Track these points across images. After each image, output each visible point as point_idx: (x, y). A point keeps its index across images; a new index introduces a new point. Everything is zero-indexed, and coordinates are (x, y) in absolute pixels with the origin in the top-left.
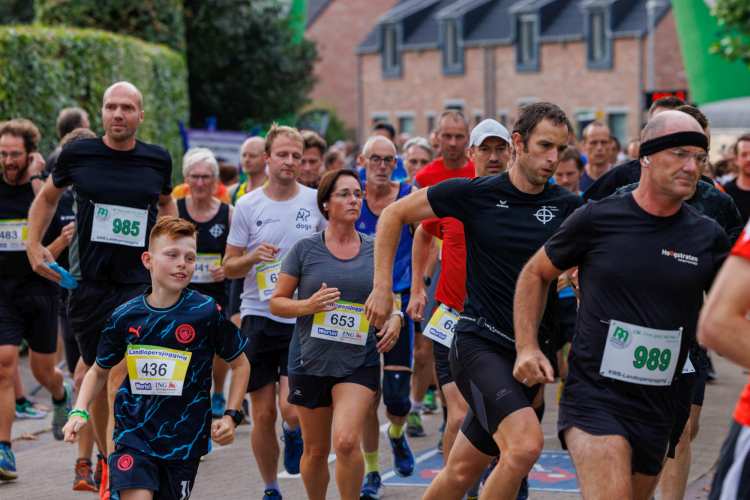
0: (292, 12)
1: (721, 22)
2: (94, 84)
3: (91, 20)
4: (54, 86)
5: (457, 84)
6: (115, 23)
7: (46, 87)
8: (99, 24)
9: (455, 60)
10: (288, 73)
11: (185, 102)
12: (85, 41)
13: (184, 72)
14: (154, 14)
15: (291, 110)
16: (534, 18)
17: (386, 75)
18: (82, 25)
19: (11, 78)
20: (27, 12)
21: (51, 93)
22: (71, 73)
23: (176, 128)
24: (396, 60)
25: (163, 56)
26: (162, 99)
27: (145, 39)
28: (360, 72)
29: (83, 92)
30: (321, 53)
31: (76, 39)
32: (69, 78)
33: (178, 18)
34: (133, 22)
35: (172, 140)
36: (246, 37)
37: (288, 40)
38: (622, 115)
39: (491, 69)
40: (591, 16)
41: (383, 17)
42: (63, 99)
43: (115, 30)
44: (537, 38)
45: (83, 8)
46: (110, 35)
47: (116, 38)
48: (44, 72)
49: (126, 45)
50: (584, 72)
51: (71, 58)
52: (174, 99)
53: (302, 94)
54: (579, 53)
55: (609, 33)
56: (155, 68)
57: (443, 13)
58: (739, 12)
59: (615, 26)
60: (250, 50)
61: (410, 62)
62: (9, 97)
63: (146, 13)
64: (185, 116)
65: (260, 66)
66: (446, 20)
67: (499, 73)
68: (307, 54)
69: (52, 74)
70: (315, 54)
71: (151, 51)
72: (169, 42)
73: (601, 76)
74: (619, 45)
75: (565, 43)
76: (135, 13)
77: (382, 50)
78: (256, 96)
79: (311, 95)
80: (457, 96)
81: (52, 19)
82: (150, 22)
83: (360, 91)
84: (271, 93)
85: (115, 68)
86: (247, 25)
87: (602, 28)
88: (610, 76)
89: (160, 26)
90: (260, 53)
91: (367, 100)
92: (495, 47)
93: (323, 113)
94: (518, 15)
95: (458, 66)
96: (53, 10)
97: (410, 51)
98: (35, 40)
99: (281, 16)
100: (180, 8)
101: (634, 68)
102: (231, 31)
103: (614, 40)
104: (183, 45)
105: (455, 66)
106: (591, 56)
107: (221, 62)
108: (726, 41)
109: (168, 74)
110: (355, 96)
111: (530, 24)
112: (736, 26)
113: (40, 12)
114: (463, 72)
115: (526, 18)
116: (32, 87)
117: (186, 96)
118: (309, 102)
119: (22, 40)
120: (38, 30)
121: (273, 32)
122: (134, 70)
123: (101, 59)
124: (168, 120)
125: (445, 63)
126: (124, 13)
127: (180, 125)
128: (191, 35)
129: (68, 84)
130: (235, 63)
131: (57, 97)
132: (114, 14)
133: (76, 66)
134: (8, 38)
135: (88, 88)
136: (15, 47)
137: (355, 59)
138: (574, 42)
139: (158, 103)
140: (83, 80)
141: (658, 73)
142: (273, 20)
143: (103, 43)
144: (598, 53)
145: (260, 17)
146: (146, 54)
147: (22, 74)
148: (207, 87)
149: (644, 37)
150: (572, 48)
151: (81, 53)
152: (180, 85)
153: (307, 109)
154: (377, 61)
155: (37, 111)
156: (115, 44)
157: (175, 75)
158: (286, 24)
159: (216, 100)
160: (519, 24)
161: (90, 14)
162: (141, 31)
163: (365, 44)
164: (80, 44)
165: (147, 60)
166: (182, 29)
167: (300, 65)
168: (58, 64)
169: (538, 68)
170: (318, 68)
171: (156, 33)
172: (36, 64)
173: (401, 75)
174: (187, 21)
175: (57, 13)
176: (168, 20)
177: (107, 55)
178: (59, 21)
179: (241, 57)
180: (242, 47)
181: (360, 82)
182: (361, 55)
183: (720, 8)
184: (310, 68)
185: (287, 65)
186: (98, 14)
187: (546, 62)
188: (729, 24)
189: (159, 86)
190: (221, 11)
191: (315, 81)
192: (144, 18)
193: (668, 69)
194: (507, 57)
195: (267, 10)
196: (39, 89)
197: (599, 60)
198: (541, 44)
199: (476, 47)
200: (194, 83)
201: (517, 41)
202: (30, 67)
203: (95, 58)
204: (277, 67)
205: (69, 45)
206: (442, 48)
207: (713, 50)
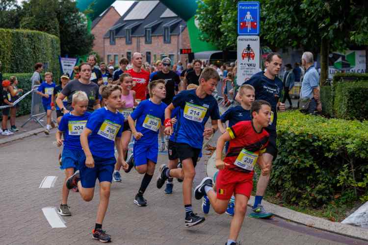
0: (88, 26)
1: (201, 31)
2: (36, 45)
3: (35, 28)
4: (26, 45)
5: (129, 46)
6: (41, 29)
7: (24, 46)
8: (37, 29)
9: (129, 40)
10: (87, 43)
11: (60, 50)
12: (34, 33)
13: (59, 42)
14: (51, 27)
15: (87, 53)
16: (150, 29)
17: (111, 44)
18: (32, 29)
19: (14, 43)
20: (18, 26)
21: (25, 47)
22: (30, 42)
23: (57, 57)
24: (114, 40)
25: (54, 38)
26: (54, 49)
27: (49, 33)
28: (104, 43)
29: (33, 47)
30: (96, 38)
31: (31, 33)
32: (29, 43)
33: (58, 28)
34: (46, 28)
35: (56, 60)
36: (76, 33)
37: (87, 34)
38: (173, 55)
39: (138, 42)
40: (165, 29)
41: (110, 29)
42: (28, 49)
43: (41, 31)
44: (151, 35)
45: (33, 25)
46: (40, 32)
47: (42, 33)
48: (23, 41)
49: (44, 35)
50: (163, 44)
51: (30, 38)
52: (57, 49)
53: (90, 48)
54: (162, 39)
55: (169, 34)
56: (52, 41)
57: (126, 28)
58: (205, 29)
59: (171, 32)
60: (77, 37)
61: (117, 41)
62: (14, 48)
63: (49, 26)
64: (60, 54)
65: (79, 41)
66: (127, 30)
67: (140, 44)
68: (92, 38)
69: (25, 42)
70: (94, 38)
71: (51, 36)
72: (56, 34)
73: (167, 45)
74: (172, 37)
75: (158, 36)
76: (46, 26)
77: (110, 37)
78: (78, 49)
79: (93, 49)
80: (129, 50)
81: (24, 27)
82: (50, 29)
83: (104, 48)
84: (82, 48)
85: (42, 41)
86: (76, 30)
87: (168, 32)
88: (169, 45)
89: (53, 30)
90: (79, 37)
91: (106, 50)
92: (139, 37)
93: (95, 53)
94: (146, 28)
95: (130, 42)
96: (25, 25)
97: (117, 38)
98: (21, 33)
99: (85, 28)
100: (58, 25)
101: (176, 43)
102: (72, 32)
103: (171, 35)
104: (59, 35)
105: (129, 42)
106: (165, 40)
107: (69, 39)
108: (202, 36)
109: (55, 43)
110: (103, 49)
111: (149, 31)
112: (205, 32)
113: (21, 26)
114: (131, 43)
115: (148, 29)
116: (20, 45)
117: (60, 48)
118: (92, 50)
119: (17, 33)
120: (21, 30)
121: (83, 32)
122: (46, 41)
123: (38, 38)
124: (55, 54)
125: (126, 41)
126: (44, 26)
127: (59, 56)
128: (61, 32)
129: (29, 45)
130: (73, 40)
131: (26, 48)
132: (41, 26)
133: (32, 40)
134: (14, 32)
135: (34, 46)
136: (16, 35)
137: (103, 39)
138: (161, 36)
139: (53, 50)
140: (33, 44)
141: (183, 44)
142: (83, 28)
143: (38, 34)
144: (166, 39)
145: (79, 27)
146: (50, 37)
147: (17, 42)
148: (65, 46)
149: (178, 35)
150: (160, 37)
151: (33, 37)
152: (58, 45)
153: (91, 52)
154: (109, 40)
155: (21, 52)
156: (42, 34)
157: (57, 43)
158: (86, 29)
159: (67, 50)
160: (146, 31)
161: (34, 26)
162: (48, 31)
163: (105, 35)
164: (33, 34)
165: (50, 38)
166: (59, 31)
167: (90, 41)
168: (27, 39)
169: (151, 43)
170: (95, 42)
171: (52, 31)
172: (21, 39)
173: (115, 44)
174: (60, 29)
175: (26, 26)
176: (55, 28)
177: (40, 37)
178: (27, 28)
179: (74, 38)
180: (75, 36)
181: (104, 46)
182: (104, 38)
183: (200, 27)
184: (92, 42)
185: (86, 41)
186: (37, 27)
187: (153, 41)
188: (203, 32)
189: (53, 46)
190: (69, 26)
191: (94, 45)
192: (49, 27)
193: (185, 43)
194: (143, 40)
195: (81, 26)
196: (22, 46)
197: (167, 41)
198: (152, 36)
199: (135, 37)
200: (62, 45)
201: (145, 36)
202: (20, 40)
203: (36, 38)
204: (84, 41)
205: (30, 34)
206: (126, 37)
207: (198, 38)
